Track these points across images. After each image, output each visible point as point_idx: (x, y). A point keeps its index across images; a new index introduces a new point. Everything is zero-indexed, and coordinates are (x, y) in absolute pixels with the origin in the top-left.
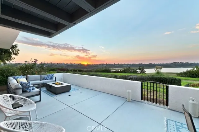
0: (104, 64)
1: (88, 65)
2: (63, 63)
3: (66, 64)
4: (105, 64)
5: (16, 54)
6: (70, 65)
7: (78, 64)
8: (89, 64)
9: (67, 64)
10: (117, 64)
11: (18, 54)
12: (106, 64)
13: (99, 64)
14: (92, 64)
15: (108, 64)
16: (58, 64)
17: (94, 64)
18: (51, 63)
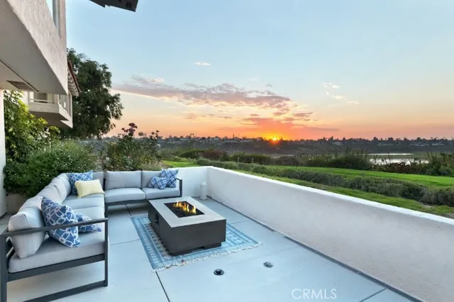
0: (334, 139)
1: (282, 143)
2: (217, 137)
3: (223, 140)
4: (337, 140)
5: (117, 117)
6: (232, 142)
7: (255, 140)
8: (284, 139)
9: (226, 139)
10: (385, 138)
11: (121, 115)
12: (341, 139)
13: (316, 139)
14: (294, 140)
15: (351, 140)
16: (204, 138)
17: (302, 140)
18: (190, 137)
